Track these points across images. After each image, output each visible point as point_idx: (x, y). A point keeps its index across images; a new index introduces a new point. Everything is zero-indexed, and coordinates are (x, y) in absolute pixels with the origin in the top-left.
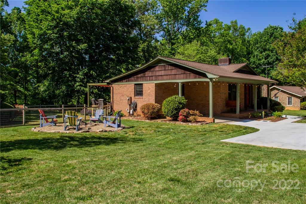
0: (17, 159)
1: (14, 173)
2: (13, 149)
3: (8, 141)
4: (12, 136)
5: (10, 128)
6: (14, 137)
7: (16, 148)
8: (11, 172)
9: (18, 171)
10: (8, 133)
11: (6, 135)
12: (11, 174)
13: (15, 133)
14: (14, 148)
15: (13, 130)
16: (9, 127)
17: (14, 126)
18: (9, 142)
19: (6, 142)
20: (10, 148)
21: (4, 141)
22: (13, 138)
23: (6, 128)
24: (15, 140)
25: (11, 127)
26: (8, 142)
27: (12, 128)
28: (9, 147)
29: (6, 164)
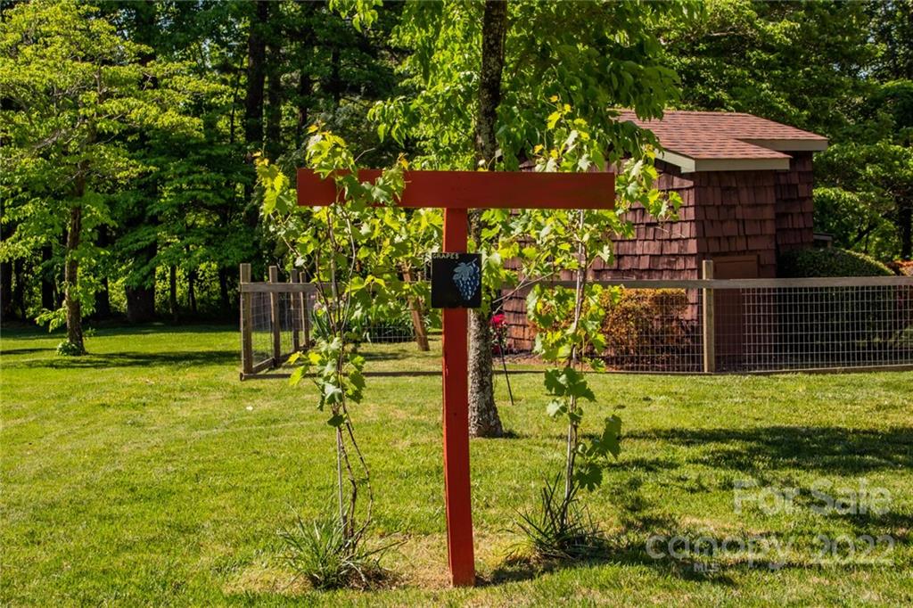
0: (901, 512)
1: (878, 576)
2: (883, 465)
3: (857, 427)
4: (879, 408)
5: (872, 376)
6: (890, 415)
7: (896, 464)
8: (866, 567)
9: (900, 569)
10: (861, 394)
11: (852, 402)
12: (865, 577)
13: (898, 398)
14: (884, 461)
15: (887, 385)
16: (870, 371)
17: (896, 370)
18: (865, 432)
19: (846, 432)
20: (868, 457)
21: (839, 429)
22: (886, 418)
23: (853, 375)
24: (892, 428)
25: (879, 370)
26: (855, 431)
27: (882, 377)
28: (862, 454)
29: (844, 526)
